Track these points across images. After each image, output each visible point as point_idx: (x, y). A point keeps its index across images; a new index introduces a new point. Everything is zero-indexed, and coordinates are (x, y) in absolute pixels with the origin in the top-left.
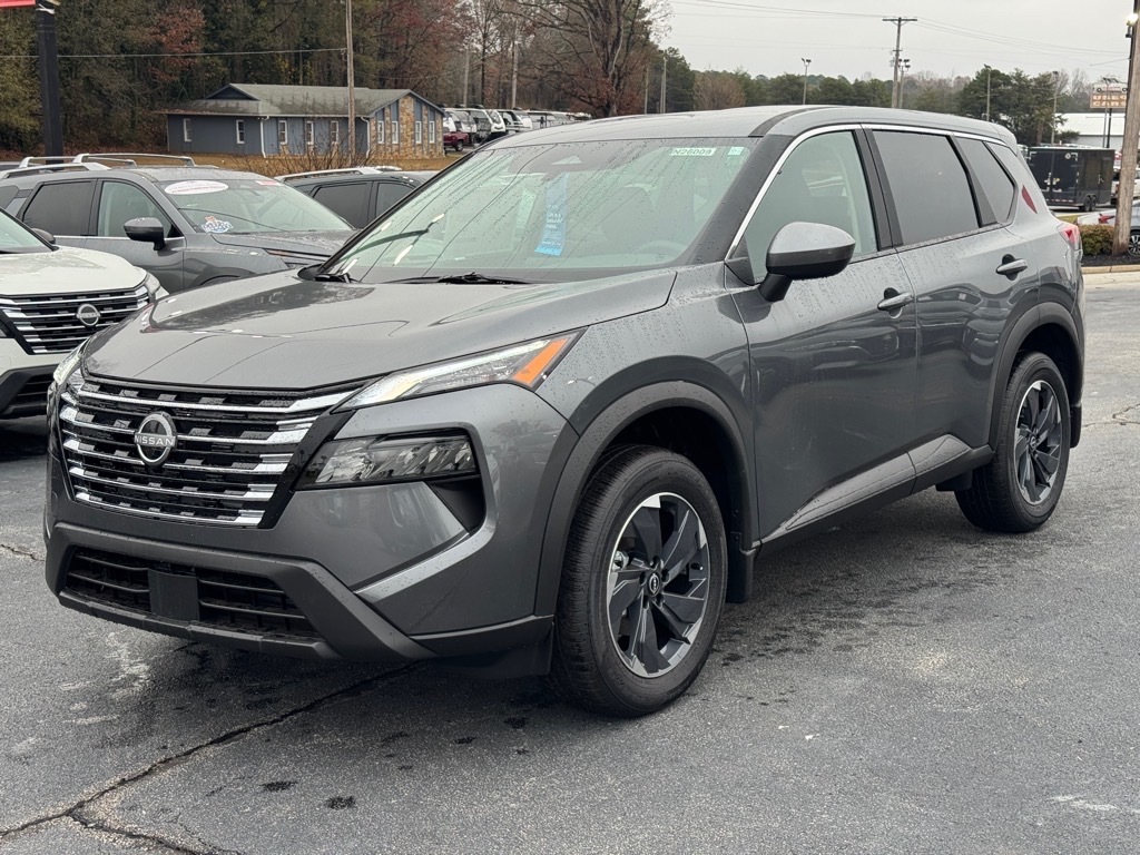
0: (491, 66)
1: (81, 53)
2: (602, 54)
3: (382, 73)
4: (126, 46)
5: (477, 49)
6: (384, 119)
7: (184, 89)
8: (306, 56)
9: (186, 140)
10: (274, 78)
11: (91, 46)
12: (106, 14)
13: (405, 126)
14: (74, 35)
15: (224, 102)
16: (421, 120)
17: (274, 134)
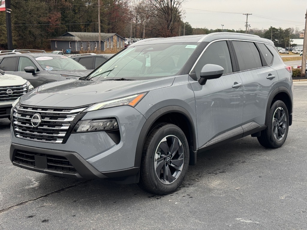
0: (138, 27)
1: (28, 24)
2: (167, 24)
3: (109, 29)
4: (40, 22)
5: (134, 23)
6: (109, 41)
7: (55, 33)
8: (88, 25)
9: (56, 47)
10: (80, 31)
11: (31, 22)
12: (35, 14)
13: (114, 43)
14: (26, 19)
15: (66, 37)
16: (119, 41)
17: (80, 45)
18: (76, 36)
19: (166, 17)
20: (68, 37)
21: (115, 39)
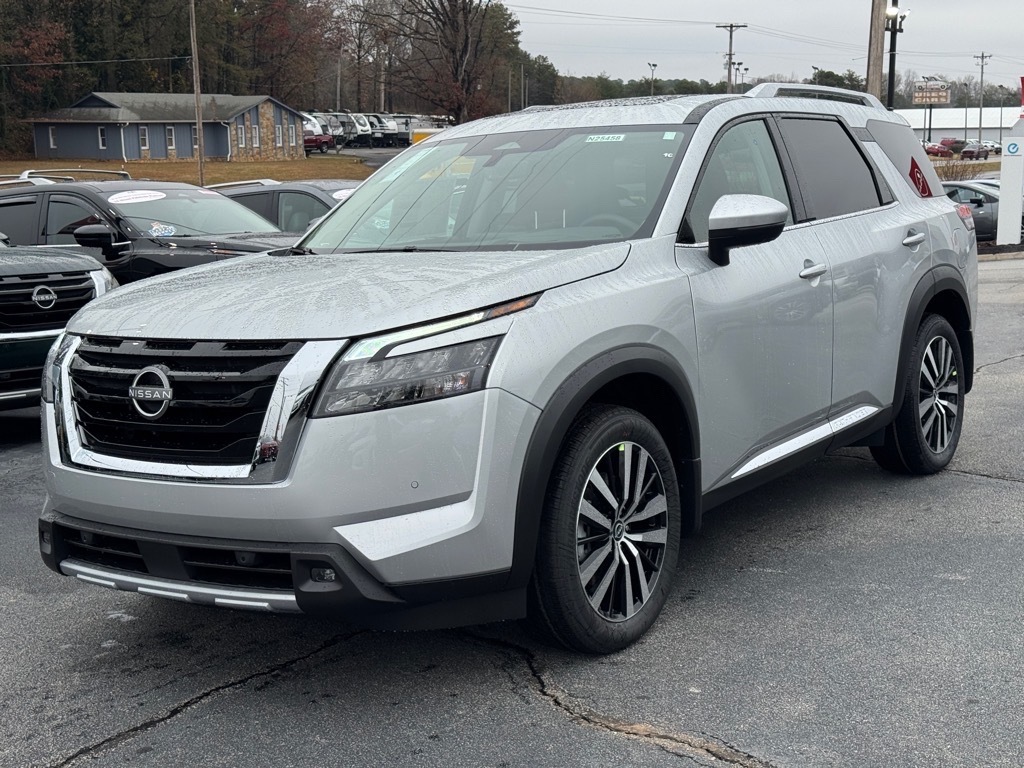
2: (451, 60)
6: (244, 124)
7: (54, 98)
9: (52, 146)
13: (265, 130)
15: (87, 110)
16: (281, 124)
17: (136, 140)
18: (124, 106)
19: (445, 37)
20: (95, 111)
21: (267, 116)
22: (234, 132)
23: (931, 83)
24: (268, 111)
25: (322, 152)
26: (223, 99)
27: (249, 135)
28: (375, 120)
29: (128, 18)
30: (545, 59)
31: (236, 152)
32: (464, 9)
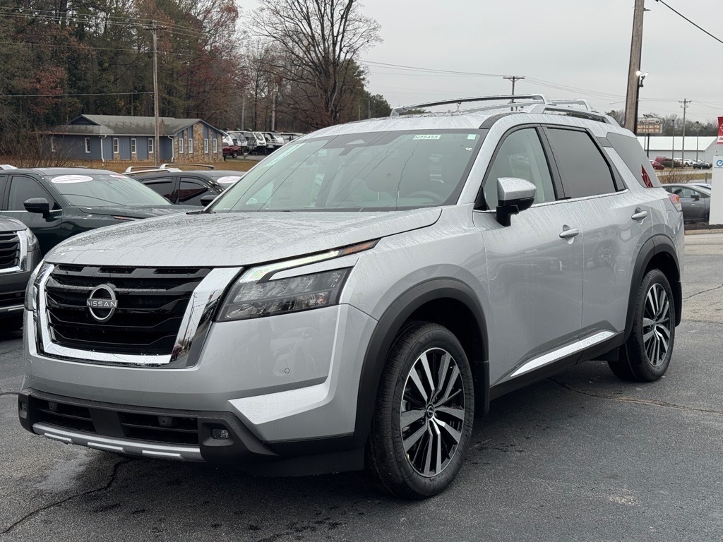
2: (324, 97)
3: (187, 109)
4: (12, 89)
6: (183, 137)
8: (136, 98)
9: (53, 150)
13: (197, 142)
15: (78, 126)
16: (208, 138)
17: (110, 147)
18: (103, 124)
19: (321, 82)
20: (83, 127)
21: (199, 133)
22: (176, 143)
23: (649, 119)
24: (200, 129)
25: (234, 157)
26: (169, 121)
27: (186, 145)
28: (269, 137)
29: (106, 65)
30: (381, 97)
31: (177, 156)
32: (334, 63)
